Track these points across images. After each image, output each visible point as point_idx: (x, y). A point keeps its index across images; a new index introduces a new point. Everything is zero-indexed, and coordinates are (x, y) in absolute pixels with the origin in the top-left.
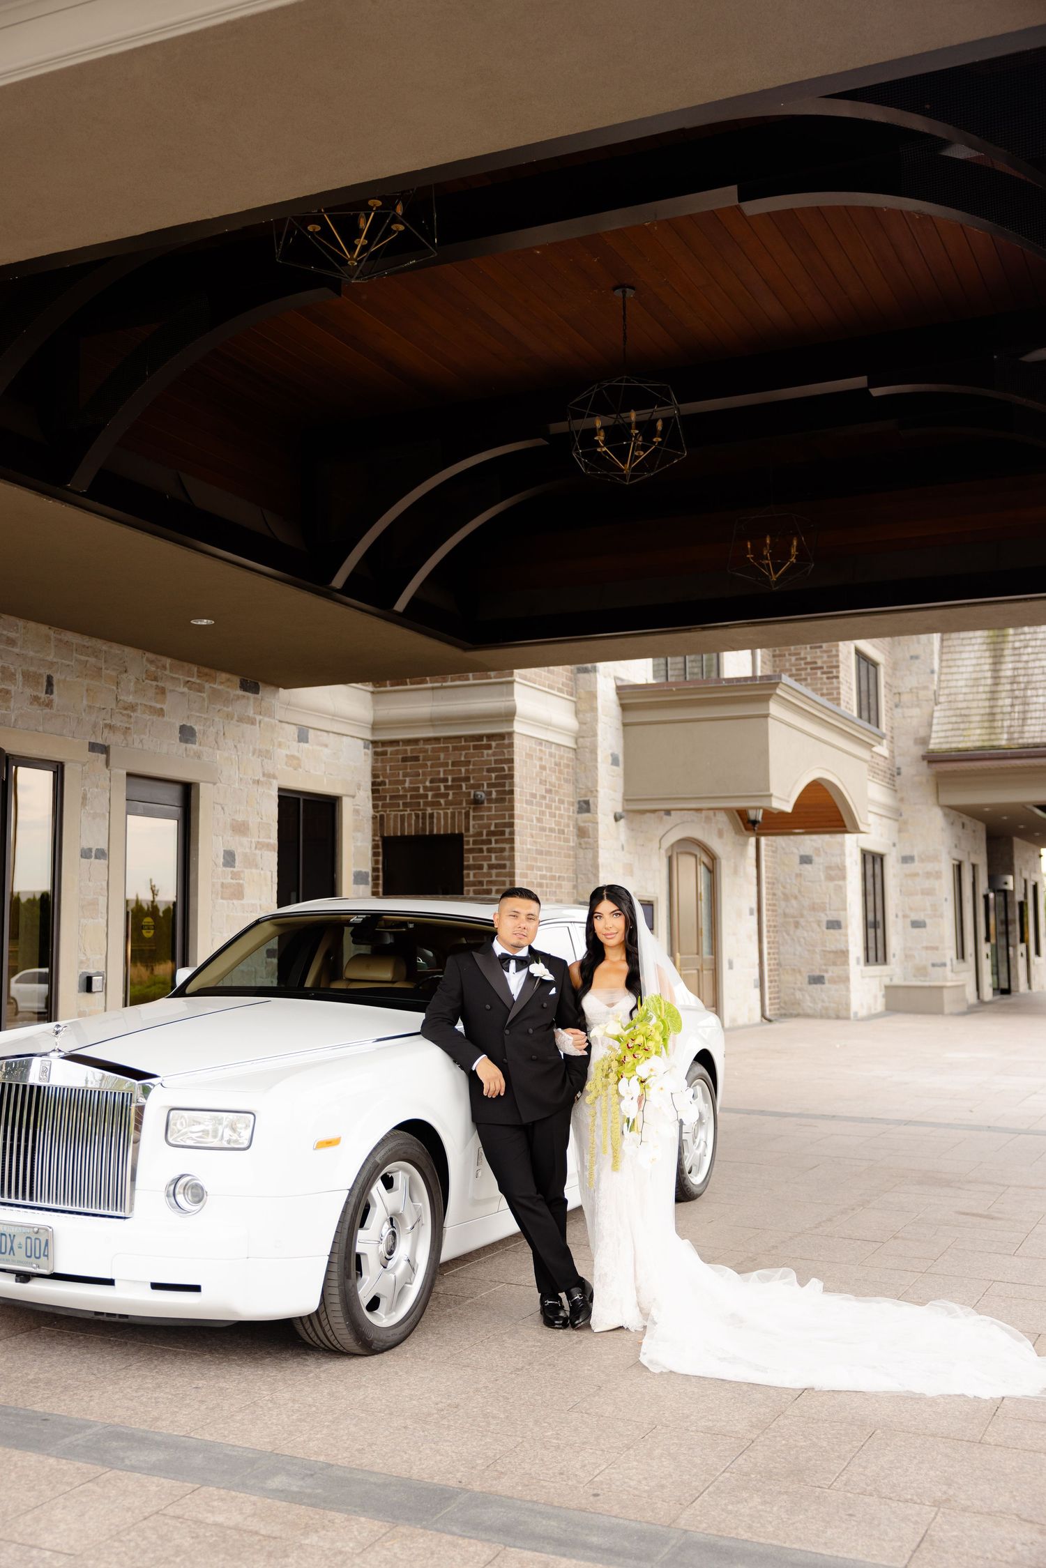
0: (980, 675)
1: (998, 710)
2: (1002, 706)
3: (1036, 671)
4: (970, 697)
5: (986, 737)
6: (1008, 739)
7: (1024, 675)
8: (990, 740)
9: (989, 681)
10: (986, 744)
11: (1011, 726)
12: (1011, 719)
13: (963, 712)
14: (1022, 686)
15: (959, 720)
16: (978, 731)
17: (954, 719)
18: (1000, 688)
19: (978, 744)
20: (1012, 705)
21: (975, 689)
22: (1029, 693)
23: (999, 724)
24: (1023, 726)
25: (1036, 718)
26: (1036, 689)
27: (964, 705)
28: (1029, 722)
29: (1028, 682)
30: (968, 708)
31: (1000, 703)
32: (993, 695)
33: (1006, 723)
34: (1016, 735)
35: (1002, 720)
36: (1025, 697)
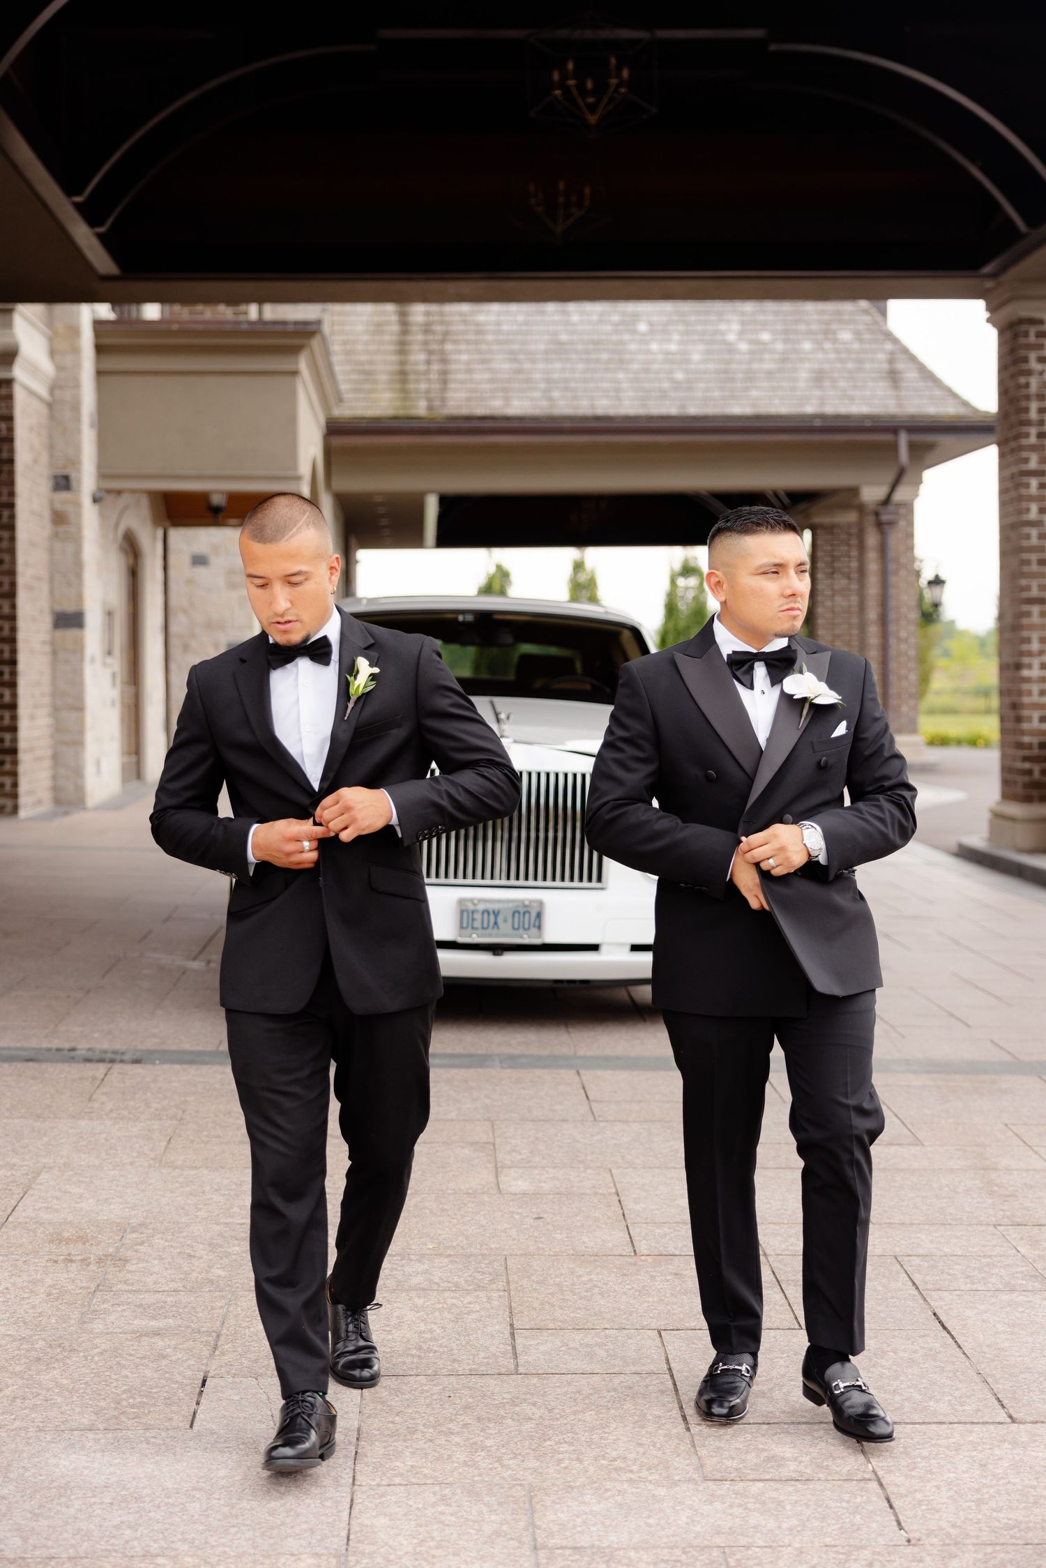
0: (383, 318)
1: (409, 368)
2: (416, 363)
3: (457, 318)
4: (372, 347)
5: (398, 404)
6: (430, 408)
7: (442, 323)
8: (404, 407)
9: (396, 328)
10: (401, 413)
11: (428, 391)
12: (429, 381)
13: (367, 367)
14: (438, 337)
15: (361, 377)
16: (388, 395)
17: (353, 377)
18: (410, 338)
19: (390, 412)
20: (428, 362)
21: (377, 338)
22: (449, 347)
23: (412, 386)
24: (444, 389)
25: (462, 382)
26: (455, 342)
27: (363, 358)
28: (452, 386)
29: (446, 333)
30: (371, 363)
31: (412, 358)
32: (402, 347)
33: (423, 386)
34: (437, 403)
35: (418, 381)
36: (442, 352)
